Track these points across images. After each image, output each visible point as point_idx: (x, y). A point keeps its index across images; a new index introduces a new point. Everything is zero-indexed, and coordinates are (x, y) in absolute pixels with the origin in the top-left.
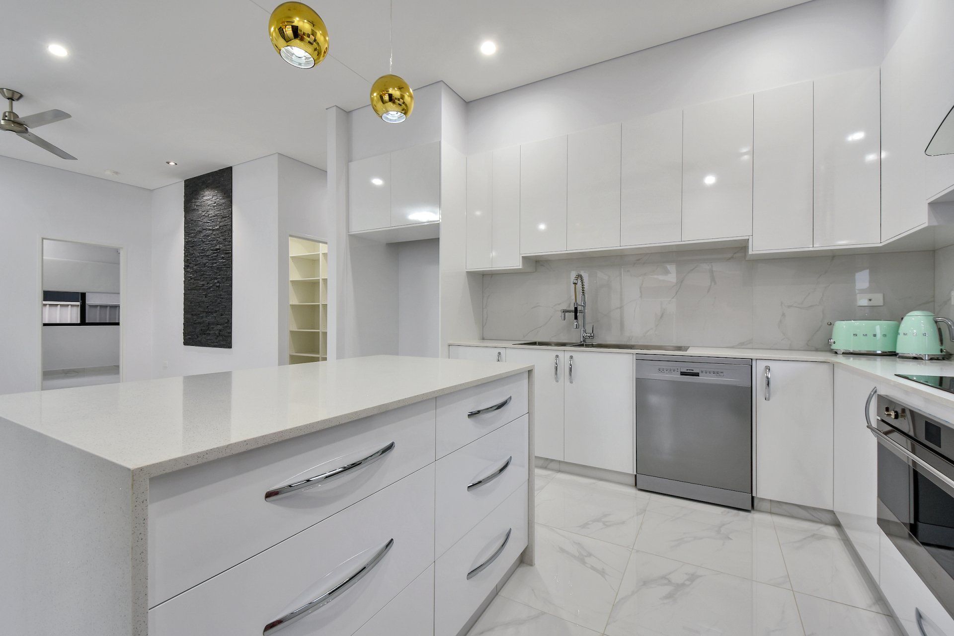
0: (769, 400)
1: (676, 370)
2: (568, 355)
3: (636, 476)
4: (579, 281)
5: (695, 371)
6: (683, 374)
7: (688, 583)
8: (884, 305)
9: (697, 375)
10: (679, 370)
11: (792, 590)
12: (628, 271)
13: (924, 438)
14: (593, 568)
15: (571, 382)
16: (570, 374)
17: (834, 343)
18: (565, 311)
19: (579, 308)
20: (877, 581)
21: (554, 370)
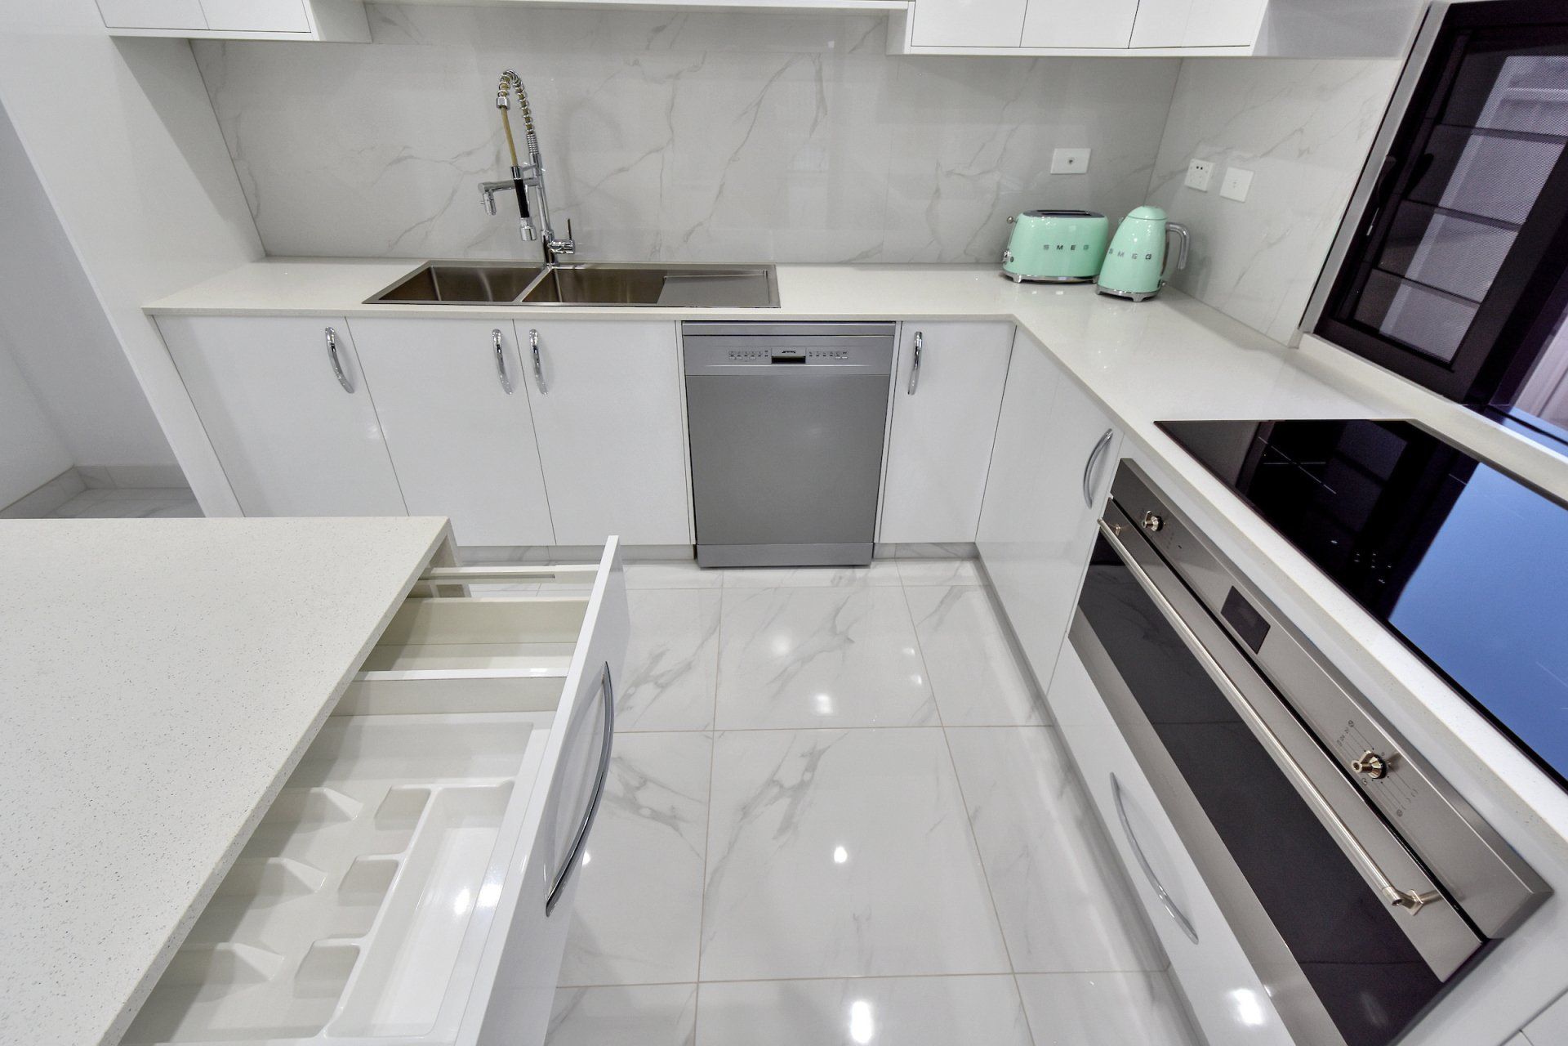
0: (913, 394)
1: (765, 354)
2: (524, 329)
3: (695, 547)
4: (512, 91)
5: (799, 354)
6: (776, 360)
7: (808, 776)
8: (1088, 171)
9: (802, 360)
10: (769, 354)
11: (942, 726)
12: (636, 63)
13: (1220, 609)
14: (656, 816)
15: (543, 390)
16: (538, 370)
17: (1012, 260)
18: (490, 189)
19: (526, 175)
20: (1045, 689)
21: (494, 362)
